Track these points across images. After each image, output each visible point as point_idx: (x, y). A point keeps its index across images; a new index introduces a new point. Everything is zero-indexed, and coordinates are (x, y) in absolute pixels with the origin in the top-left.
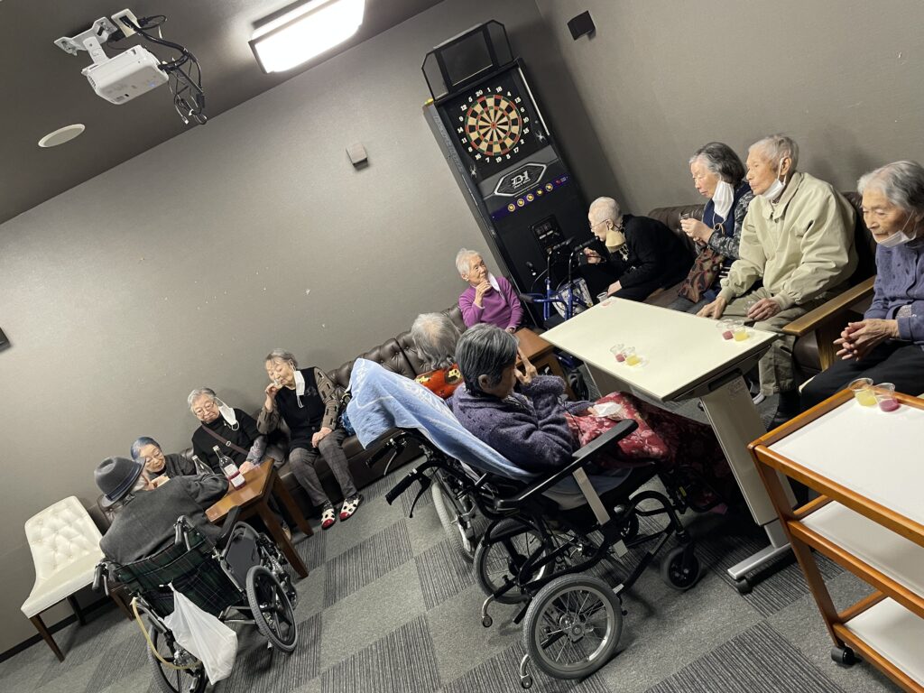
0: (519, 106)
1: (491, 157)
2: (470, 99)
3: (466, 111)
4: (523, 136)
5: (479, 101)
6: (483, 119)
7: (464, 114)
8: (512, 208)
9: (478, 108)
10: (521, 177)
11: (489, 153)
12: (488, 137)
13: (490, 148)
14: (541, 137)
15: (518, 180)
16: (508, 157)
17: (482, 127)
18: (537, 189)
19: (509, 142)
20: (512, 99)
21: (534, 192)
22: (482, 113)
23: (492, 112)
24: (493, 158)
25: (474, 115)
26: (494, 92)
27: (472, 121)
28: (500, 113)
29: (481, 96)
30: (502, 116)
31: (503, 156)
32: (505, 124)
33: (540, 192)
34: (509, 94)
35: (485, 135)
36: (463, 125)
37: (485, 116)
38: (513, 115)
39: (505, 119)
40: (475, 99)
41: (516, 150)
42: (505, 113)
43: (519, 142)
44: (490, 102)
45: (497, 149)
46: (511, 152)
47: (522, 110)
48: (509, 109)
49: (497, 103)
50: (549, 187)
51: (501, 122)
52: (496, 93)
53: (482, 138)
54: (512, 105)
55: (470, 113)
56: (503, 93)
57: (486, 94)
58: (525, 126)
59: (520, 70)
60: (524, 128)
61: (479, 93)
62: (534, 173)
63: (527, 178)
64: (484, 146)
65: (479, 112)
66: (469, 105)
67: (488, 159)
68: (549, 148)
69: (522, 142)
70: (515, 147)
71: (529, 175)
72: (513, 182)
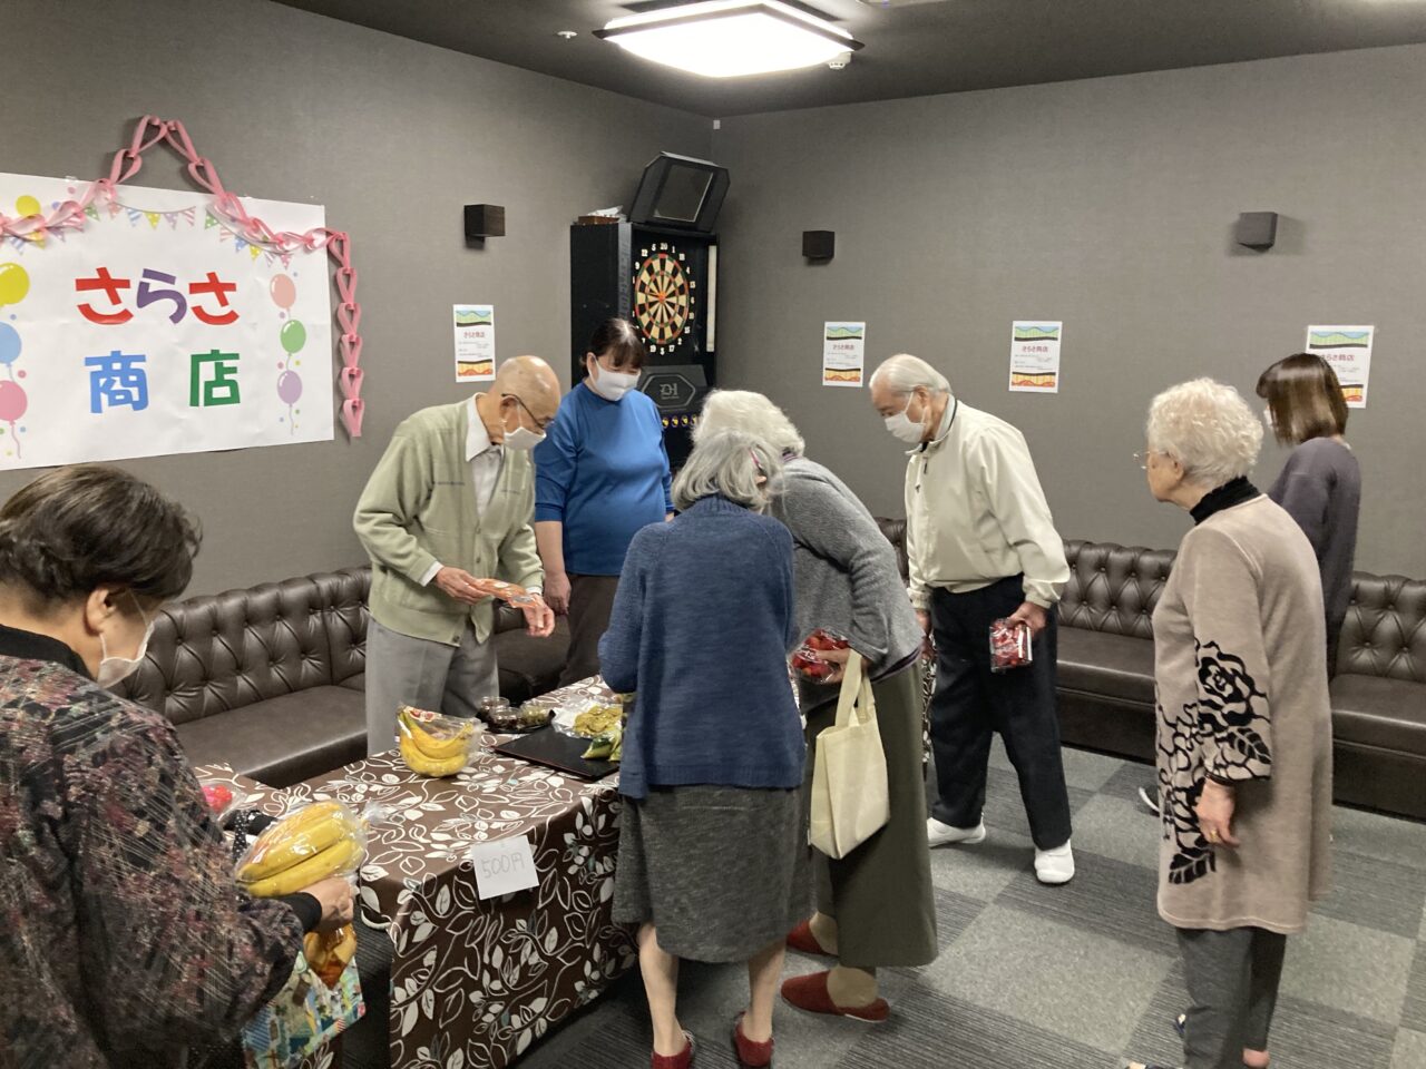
0: (692, 293)
1: (647, 338)
2: (654, 249)
3: (645, 258)
5: (660, 256)
6: (655, 282)
7: (642, 261)
9: (656, 265)
10: (670, 388)
13: (650, 325)
14: (697, 348)
15: (666, 389)
16: (662, 353)
17: (651, 293)
19: (668, 333)
20: (688, 278)
22: (657, 274)
23: (666, 280)
24: (649, 343)
25: (651, 270)
26: (675, 257)
27: (645, 277)
29: (663, 252)
30: (673, 294)
31: (658, 347)
32: (672, 305)
33: (685, 421)
34: (688, 271)
35: (652, 304)
36: (635, 273)
37: (659, 279)
38: (683, 300)
39: (673, 300)
40: (659, 251)
41: (672, 348)
42: (677, 292)
43: (676, 340)
44: (670, 266)
45: (655, 332)
46: (667, 348)
47: (693, 301)
48: (681, 290)
49: (674, 273)
51: (671, 300)
52: (677, 259)
53: (647, 306)
54: (686, 287)
55: (646, 265)
56: (684, 265)
57: (668, 252)
58: (688, 322)
59: (713, 251)
60: (686, 325)
61: (664, 247)
62: (684, 391)
63: (676, 393)
64: (645, 319)
65: (655, 271)
66: (650, 253)
68: (700, 367)
69: (680, 340)
70: (672, 344)
71: (678, 391)
72: (661, 389)
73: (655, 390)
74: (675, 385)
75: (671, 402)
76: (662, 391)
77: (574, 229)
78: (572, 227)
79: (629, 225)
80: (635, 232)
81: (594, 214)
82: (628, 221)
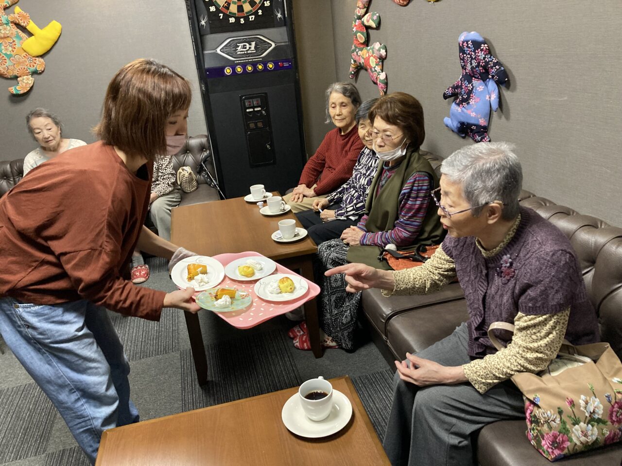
1: (225, 14)
4: (262, 7)
8: (228, 71)
10: (248, 46)
11: (224, 10)
13: (227, 5)
14: (279, 15)
15: (244, 47)
16: (242, 21)
18: (259, 63)
19: (247, 7)
21: (254, 65)
24: (227, 17)
31: (238, 19)
33: (260, 67)
41: (252, 18)
45: (233, 9)
46: (246, 18)
50: (271, 66)
62: (261, 46)
63: (253, 48)
67: (221, 15)
68: (284, 30)
69: (260, 12)
70: (251, 15)
71: (255, 47)
72: (238, 46)
73: (231, 48)
74: (253, 44)
75: (248, 55)
76: (240, 47)
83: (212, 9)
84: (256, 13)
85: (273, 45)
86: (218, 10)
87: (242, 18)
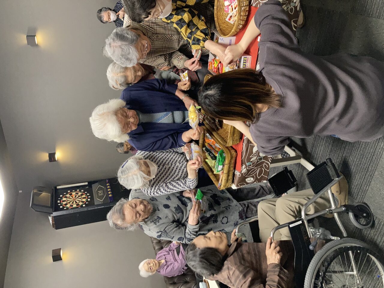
0: (71, 191)
2: (60, 204)
3: (63, 207)
4: (84, 192)
5: (62, 202)
8: (110, 195)
9: (64, 203)
11: (85, 203)
12: (78, 202)
13: (83, 202)
14: (87, 187)
16: (90, 197)
17: (73, 203)
18: (106, 188)
19: (84, 196)
20: (67, 193)
21: (108, 189)
23: (68, 199)
24: (87, 201)
27: (68, 206)
28: (71, 197)
31: (88, 198)
32: (76, 196)
33: (108, 187)
34: (65, 193)
35: (76, 202)
36: (67, 209)
37: (68, 201)
38: (74, 194)
41: (88, 194)
43: (86, 193)
44: (64, 199)
45: (84, 200)
46: (89, 196)
47: (74, 191)
48: (71, 194)
49: (66, 197)
50: (108, 184)
51: (74, 197)
52: (62, 197)
53: (77, 204)
55: (65, 206)
56: (63, 195)
57: (60, 200)
59: (58, 187)
60: (81, 191)
61: (59, 202)
62: (100, 189)
63: (101, 191)
64: (81, 204)
65: (66, 203)
66: (61, 205)
67: (87, 203)
68: (93, 185)
69: (85, 192)
70: (87, 195)
71: (100, 191)
72: (100, 195)
73: (101, 197)
74: (99, 192)
75: (104, 192)
76: (101, 195)
77: (57, 229)
78: (56, 229)
79: (53, 213)
80: (55, 211)
81: (51, 224)
82: (52, 213)
83: (84, 206)
84: (86, 194)
85: (100, 186)
86: (85, 204)
87: (88, 197)
